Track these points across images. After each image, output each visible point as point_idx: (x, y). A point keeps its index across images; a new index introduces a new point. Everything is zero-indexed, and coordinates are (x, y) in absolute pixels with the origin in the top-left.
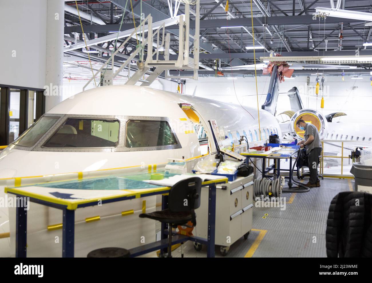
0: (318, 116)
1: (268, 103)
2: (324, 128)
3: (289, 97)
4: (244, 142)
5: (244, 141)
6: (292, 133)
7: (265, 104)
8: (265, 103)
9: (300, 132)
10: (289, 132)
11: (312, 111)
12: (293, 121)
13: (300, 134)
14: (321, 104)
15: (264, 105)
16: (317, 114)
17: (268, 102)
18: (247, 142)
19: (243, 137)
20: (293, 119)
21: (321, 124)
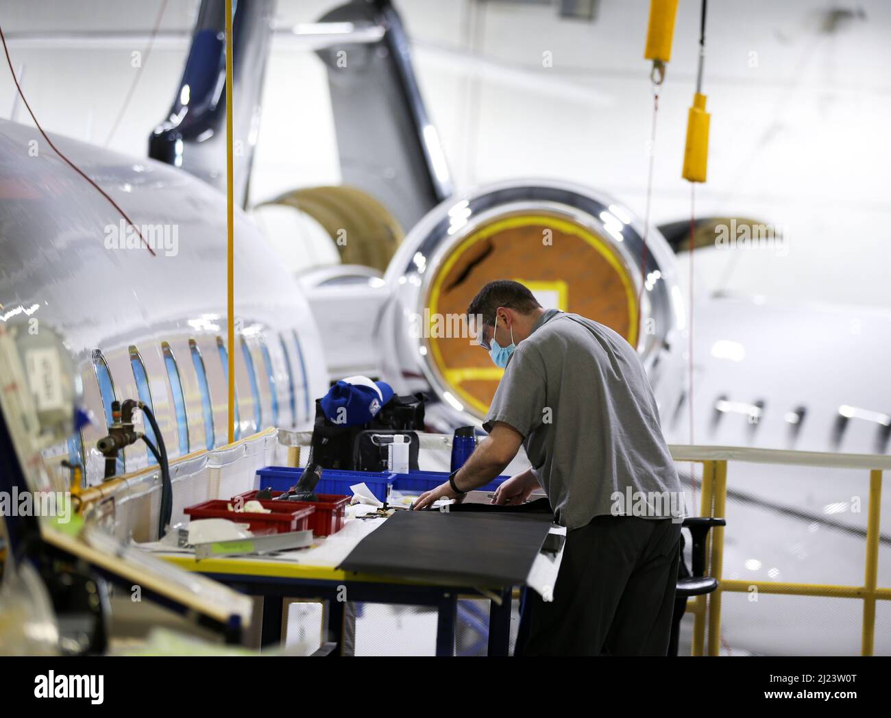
0: (619, 238)
1: (199, 110)
2: (666, 347)
3: (318, 70)
4: (137, 457)
5: (140, 442)
6: (407, 375)
7: (177, 120)
8: (175, 109)
9: (470, 374)
10: (372, 367)
11: (571, 198)
12: (414, 280)
13: (468, 387)
14: (689, 150)
15: (166, 134)
16: (612, 226)
17: (195, 99)
18: (162, 459)
19: (129, 405)
20: (420, 260)
21: (646, 307)
